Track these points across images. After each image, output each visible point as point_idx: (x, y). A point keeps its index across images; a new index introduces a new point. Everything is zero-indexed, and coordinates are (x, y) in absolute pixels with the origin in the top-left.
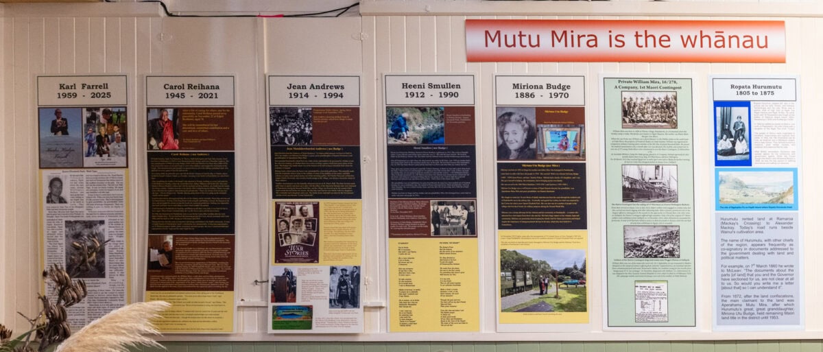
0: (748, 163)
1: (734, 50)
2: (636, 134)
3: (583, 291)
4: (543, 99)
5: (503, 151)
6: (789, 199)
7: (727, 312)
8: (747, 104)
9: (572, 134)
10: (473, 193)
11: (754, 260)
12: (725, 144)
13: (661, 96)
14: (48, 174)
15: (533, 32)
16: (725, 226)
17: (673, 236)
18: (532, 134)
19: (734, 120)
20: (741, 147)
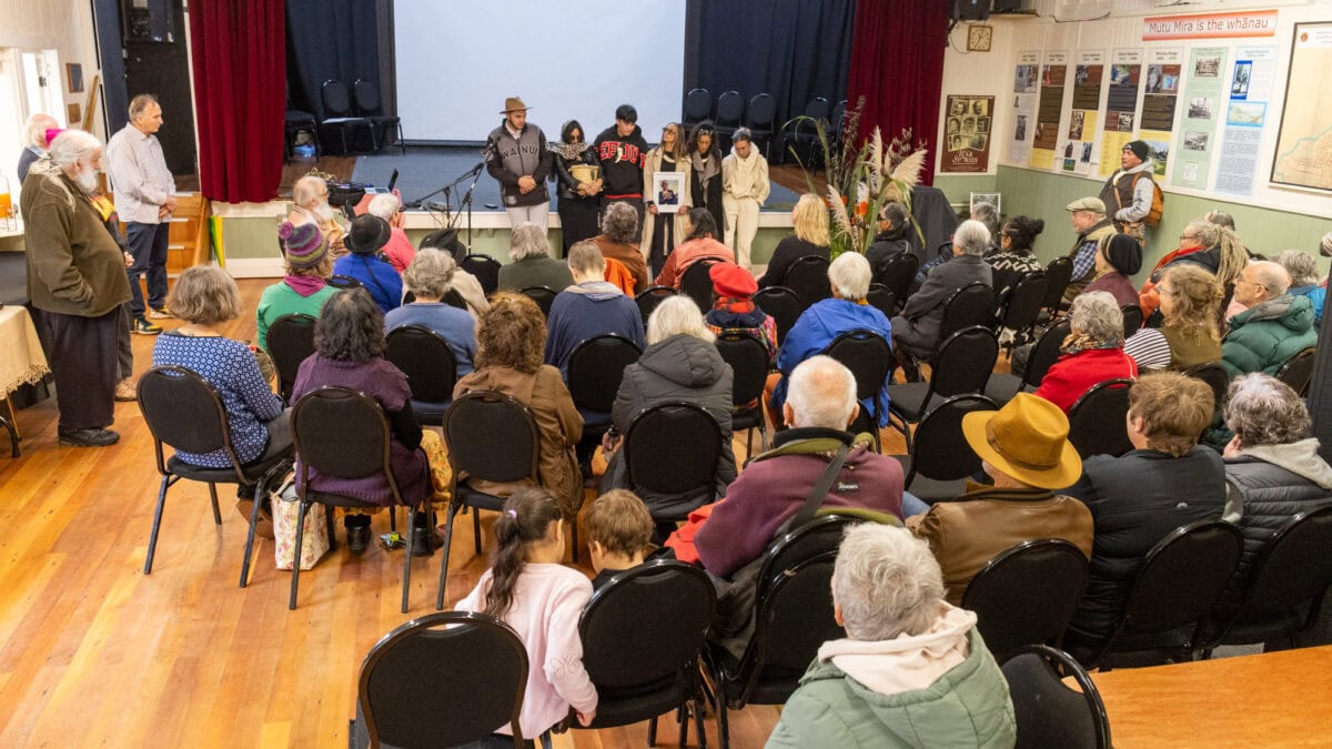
0: (1244, 98)
1: (1251, 29)
2: (1201, 79)
3: (1164, 165)
4: (1167, 61)
5: (1148, 89)
6: (1260, 121)
7: (1220, 185)
8: (1250, 62)
9: (1174, 79)
10: (1134, 111)
11: (1237, 155)
12: (1236, 87)
13: (1213, 58)
14: (1016, 94)
15: (1166, 23)
16: (1228, 134)
17: (1205, 139)
18: (1160, 79)
19: (1243, 72)
20: (1243, 89)
